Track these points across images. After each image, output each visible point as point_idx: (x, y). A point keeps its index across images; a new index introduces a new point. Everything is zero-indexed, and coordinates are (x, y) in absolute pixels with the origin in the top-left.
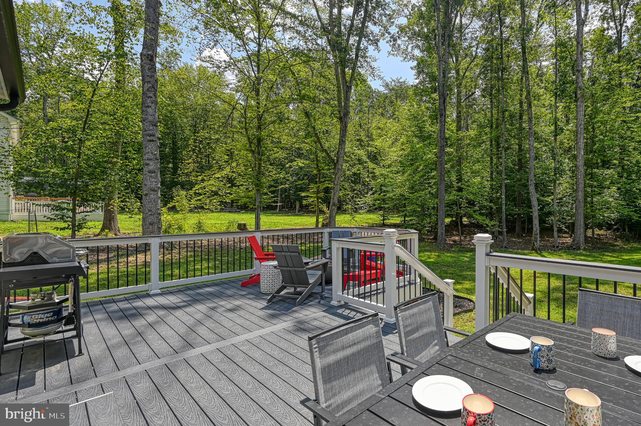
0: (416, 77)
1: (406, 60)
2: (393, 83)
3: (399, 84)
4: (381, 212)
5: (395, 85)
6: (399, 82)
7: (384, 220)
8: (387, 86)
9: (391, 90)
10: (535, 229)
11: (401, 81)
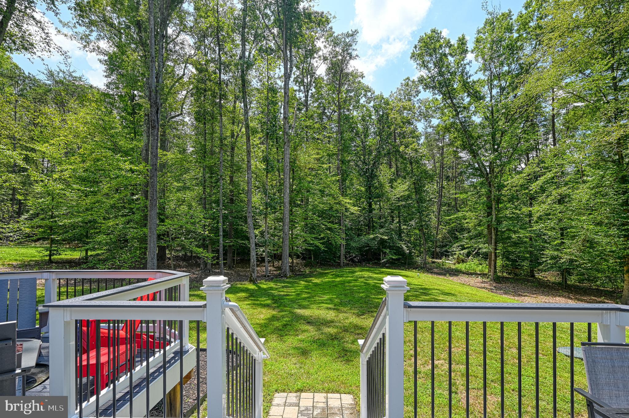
0: (105, 74)
1: (87, 49)
2: (61, 75)
3: (70, 78)
4: (46, 244)
5: (65, 78)
6: (70, 75)
7: (50, 255)
8: (51, 74)
9: (57, 82)
10: (252, 261)
11: (74, 74)
